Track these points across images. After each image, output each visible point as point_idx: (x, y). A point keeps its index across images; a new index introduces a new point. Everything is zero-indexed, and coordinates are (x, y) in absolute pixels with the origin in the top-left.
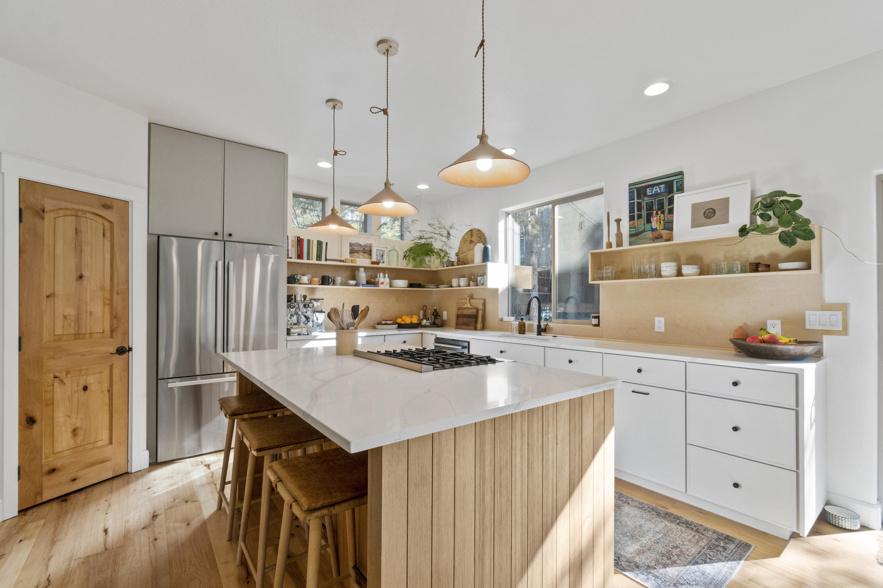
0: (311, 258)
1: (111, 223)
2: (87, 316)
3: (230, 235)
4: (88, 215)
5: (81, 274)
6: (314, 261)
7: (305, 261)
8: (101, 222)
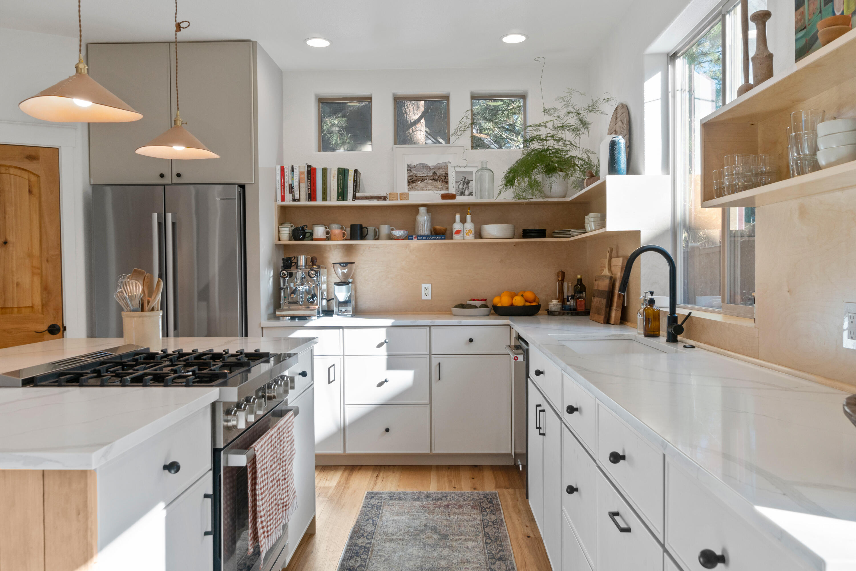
0: (328, 199)
1: (38, 176)
2: (13, 288)
3: (179, 175)
4: (12, 171)
5: (6, 239)
6: (333, 201)
7: (319, 202)
8: (26, 177)
